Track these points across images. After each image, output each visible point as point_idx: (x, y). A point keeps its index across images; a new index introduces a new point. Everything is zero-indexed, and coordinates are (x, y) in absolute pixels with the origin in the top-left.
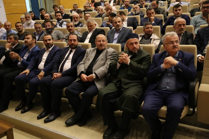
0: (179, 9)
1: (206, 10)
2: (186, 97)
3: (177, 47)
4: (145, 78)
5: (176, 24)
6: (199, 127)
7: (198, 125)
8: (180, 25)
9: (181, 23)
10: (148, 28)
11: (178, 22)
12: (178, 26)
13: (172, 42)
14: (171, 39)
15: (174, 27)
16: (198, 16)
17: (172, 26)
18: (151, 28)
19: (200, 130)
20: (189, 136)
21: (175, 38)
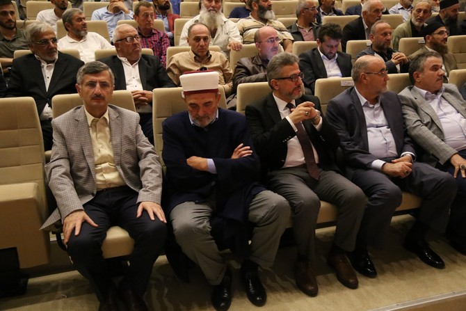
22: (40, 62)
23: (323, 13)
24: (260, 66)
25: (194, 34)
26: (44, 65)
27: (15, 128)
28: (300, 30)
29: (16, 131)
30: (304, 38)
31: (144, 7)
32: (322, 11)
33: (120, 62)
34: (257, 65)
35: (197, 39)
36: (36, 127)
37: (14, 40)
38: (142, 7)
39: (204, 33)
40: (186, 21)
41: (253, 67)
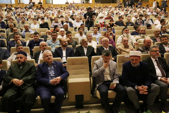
0: (37, 35)
1: (54, 37)
2: (63, 87)
3: (50, 58)
4: (36, 81)
5: (41, 46)
6: (68, 106)
7: (67, 105)
8: (43, 46)
9: (44, 45)
10: (20, 48)
11: (42, 44)
12: (42, 46)
13: (47, 56)
14: (46, 54)
15: (40, 47)
16: (49, 40)
17: (39, 47)
18: (22, 48)
19: (70, 107)
20: (66, 112)
21: (49, 54)
22: (83, 48)
23: (162, 33)
24: (145, 49)
25: (124, 40)
26: (84, 48)
27: (83, 64)
28: (156, 39)
29: (83, 65)
30: (157, 41)
31: (107, 33)
32: (162, 32)
33: (104, 48)
34: (144, 49)
35: (125, 41)
36: (88, 64)
37: (72, 43)
38: (106, 33)
39: (127, 39)
40: (119, 37)
41: (143, 50)
